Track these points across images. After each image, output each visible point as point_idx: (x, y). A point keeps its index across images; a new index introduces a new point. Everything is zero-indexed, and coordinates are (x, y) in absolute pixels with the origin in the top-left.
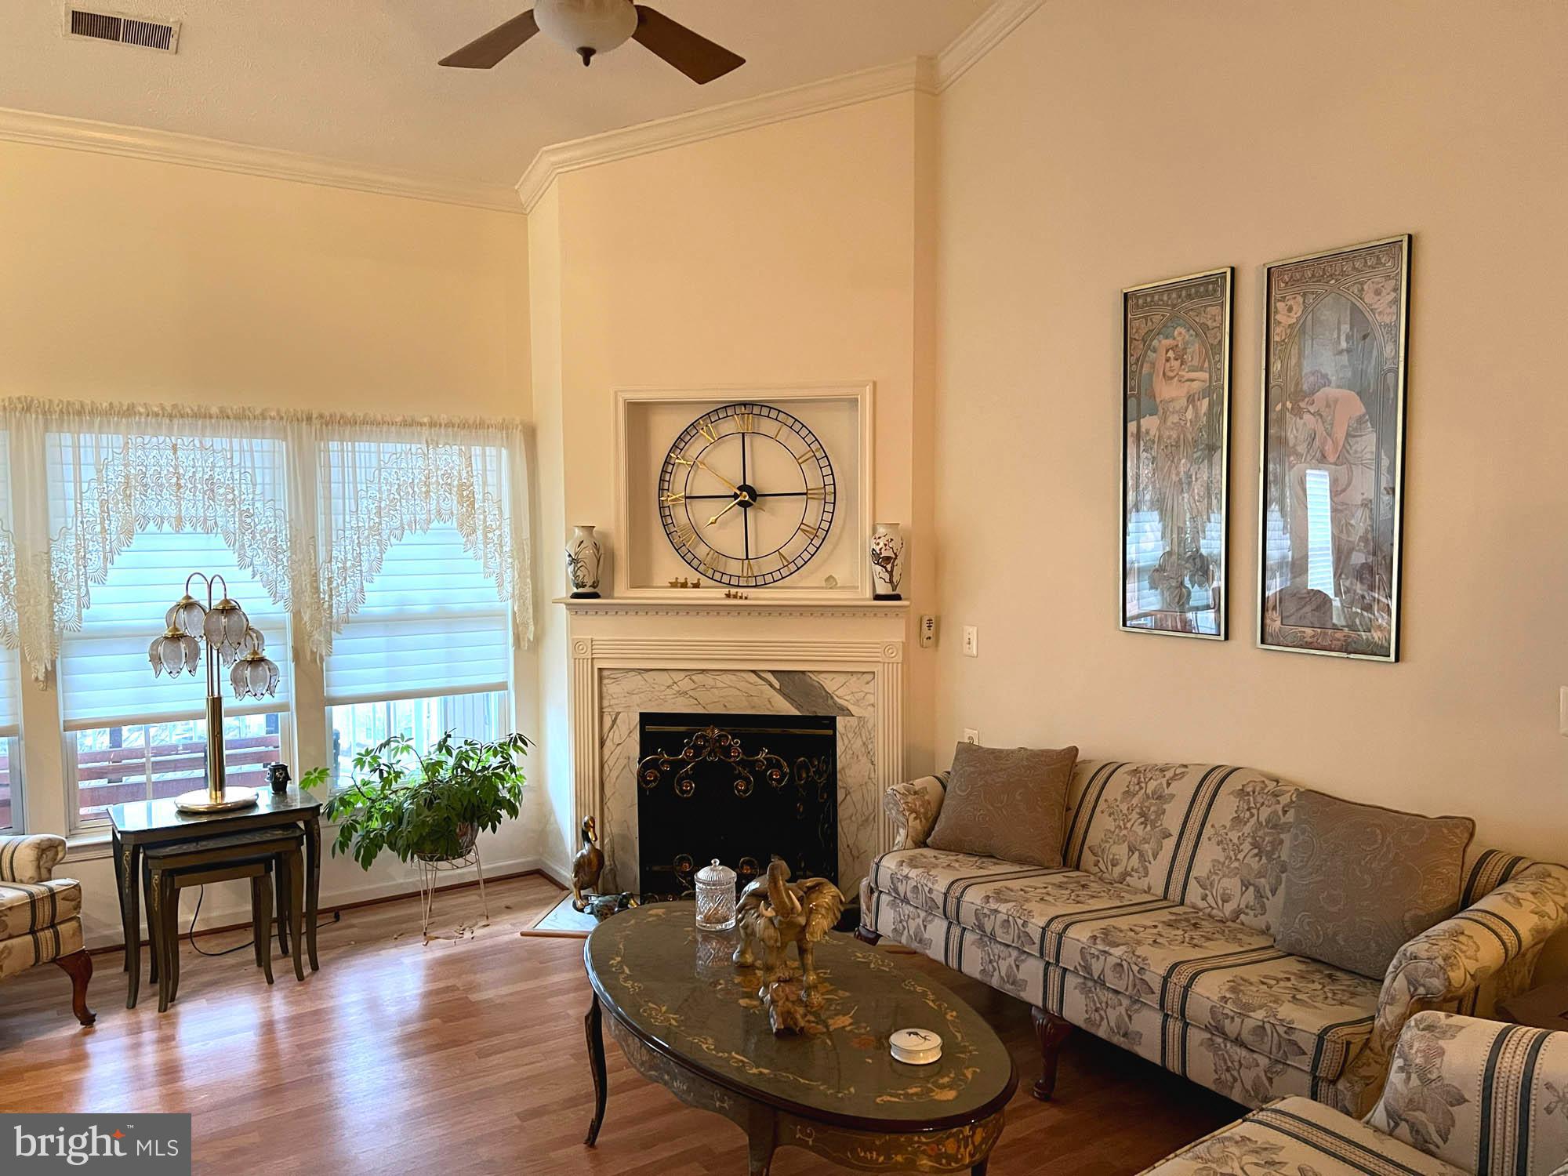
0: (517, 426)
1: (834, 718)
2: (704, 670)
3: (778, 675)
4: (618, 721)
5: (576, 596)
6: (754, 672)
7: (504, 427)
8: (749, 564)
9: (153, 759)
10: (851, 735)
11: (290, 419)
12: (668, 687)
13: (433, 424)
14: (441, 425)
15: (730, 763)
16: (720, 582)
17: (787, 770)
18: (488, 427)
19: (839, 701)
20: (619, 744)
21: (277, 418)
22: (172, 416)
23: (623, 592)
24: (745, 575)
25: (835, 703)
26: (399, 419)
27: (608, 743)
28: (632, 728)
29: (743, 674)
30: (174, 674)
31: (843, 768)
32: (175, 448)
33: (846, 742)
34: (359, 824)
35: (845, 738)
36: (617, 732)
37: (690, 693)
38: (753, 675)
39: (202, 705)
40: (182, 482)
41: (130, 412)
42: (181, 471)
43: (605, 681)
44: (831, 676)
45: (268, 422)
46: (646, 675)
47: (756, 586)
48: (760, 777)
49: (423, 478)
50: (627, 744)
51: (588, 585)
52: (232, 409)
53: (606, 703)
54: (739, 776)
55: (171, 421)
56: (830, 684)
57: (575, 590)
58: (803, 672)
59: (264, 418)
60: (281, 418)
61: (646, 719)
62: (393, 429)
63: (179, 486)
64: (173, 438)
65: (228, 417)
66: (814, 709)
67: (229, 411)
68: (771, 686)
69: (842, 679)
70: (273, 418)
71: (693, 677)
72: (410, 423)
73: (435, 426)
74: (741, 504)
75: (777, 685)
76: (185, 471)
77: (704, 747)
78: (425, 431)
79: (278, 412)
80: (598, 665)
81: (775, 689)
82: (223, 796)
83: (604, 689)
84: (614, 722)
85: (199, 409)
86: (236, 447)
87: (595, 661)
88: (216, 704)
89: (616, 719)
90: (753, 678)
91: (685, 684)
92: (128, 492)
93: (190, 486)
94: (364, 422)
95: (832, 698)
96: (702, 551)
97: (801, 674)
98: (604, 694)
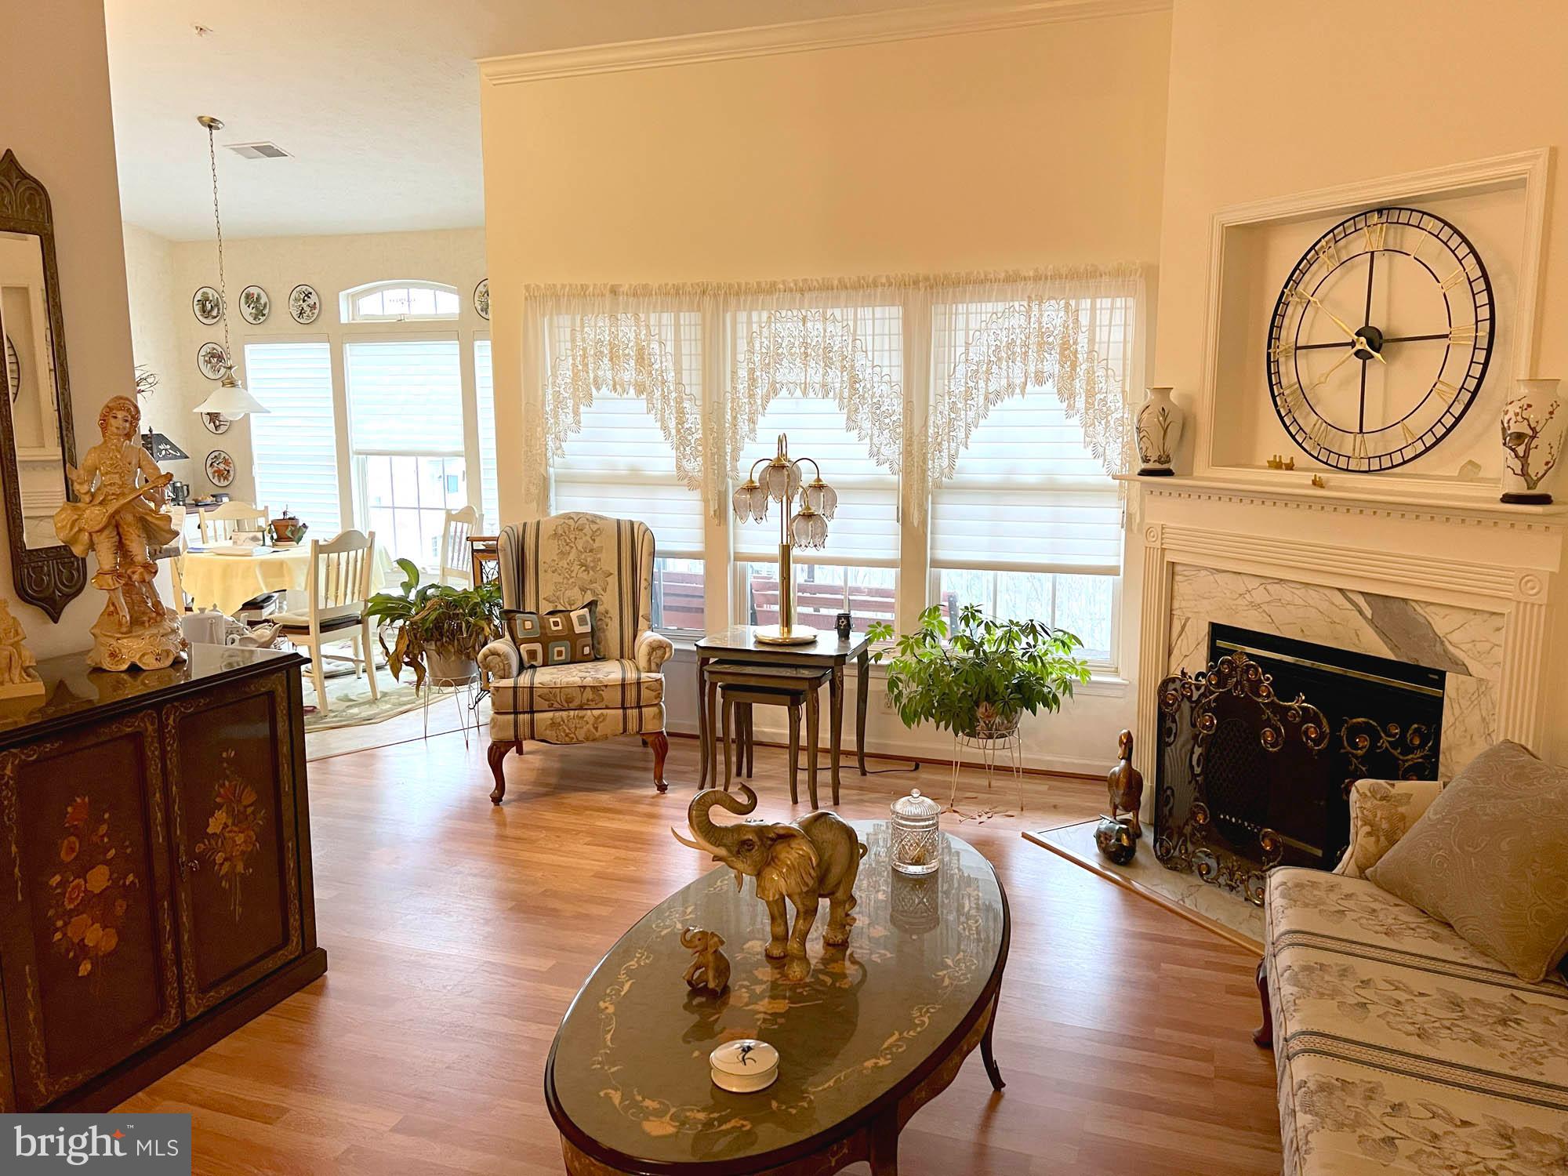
0: (1136, 270)
1: (1442, 674)
2: (1282, 580)
3: (1369, 599)
4: (1186, 629)
5: (1144, 473)
6: (1340, 590)
7: (1119, 273)
8: (1363, 442)
9: (800, 594)
10: (1464, 703)
11: (898, 284)
12: (1241, 595)
13: (1037, 278)
14: (1046, 278)
15: (1259, 703)
16: (1326, 463)
17: (1326, 729)
18: (1101, 276)
19: (1450, 648)
20: (1186, 656)
21: (887, 285)
22: (803, 291)
23: (1205, 470)
24: (1357, 455)
25: (1446, 651)
26: (1002, 275)
27: (1176, 652)
28: (1200, 639)
29: (1327, 592)
30: (759, 521)
31: (1449, 749)
32: (804, 320)
33: (1457, 712)
34: (901, 681)
35: (1456, 706)
36: (1185, 641)
37: (1265, 607)
38: (1337, 592)
39: (776, 551)
40: (809, 351)
41: (772, 289)
42: (809, 341)
43: (1177, 578)
44: (1442, 611)
45: (879, 290)
46: (1218, 577)
47: (1368, 472)
48: (1294, 730)
49: (1024, 338)
50: (1193, 658)
51: (1152, 459)
52: (850, 279)
53: (1176, 605)
54: (1268, 723)
55: (803, 295)
56: (1441, 624)
57: (1144, 466)
58: (1405, 600)
59: (876, 286)
60: (890, 285)
61: (1218, 631)
62: (995, 286)
63: (806, 355)
64: (804, 312)
65: (846, 288)
66: (1415, 656)
67: (847, 280)
68: (1361, 612)
69: (1458, 618)
70: (883, 285)
71: (1268, 587)
72: (1012, 279)
73: (1040, 279)
74: (1357, 354)
75: (1368, 613)
76: (812, 341)
77: (1230, 676)
78: (1030, 285)
79: (888, 277)
80: (1169, 557)
81: (1365, 617)
82: (789, 632)
83: (1176, 587)
84: (1183, 628)
85: (823, 282)
86: (851, 316)
87: (1166, 552)
88: (786, 550)
89: (1185, 625)
90: (1339, 599)
91: (1259, 595)
92: (767, 361)
93: (813, 354)
94: (968, 282)
95: (1442, 643)
96: (1308, 421)
97: (1402, 604)
98: (1175, 594)
